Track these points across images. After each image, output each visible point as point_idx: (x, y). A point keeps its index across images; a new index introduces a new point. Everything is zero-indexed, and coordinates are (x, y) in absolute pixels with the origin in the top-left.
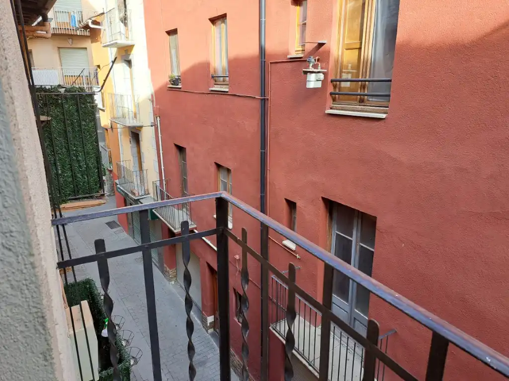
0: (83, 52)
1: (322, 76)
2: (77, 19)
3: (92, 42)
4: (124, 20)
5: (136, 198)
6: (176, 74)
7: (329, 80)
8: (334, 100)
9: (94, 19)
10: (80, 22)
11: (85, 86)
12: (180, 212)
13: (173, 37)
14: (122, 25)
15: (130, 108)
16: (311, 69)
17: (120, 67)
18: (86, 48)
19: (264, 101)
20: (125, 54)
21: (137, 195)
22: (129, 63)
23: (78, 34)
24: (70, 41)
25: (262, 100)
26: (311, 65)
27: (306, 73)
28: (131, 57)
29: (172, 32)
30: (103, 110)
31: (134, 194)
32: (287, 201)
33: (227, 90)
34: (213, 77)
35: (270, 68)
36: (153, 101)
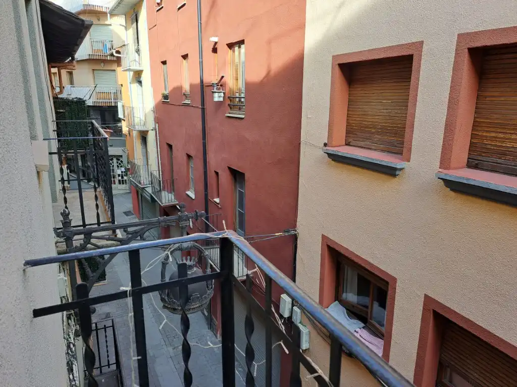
0: (112, 73)
1: (222, 95)
2: (109, 46)
3: (118, 67)
4: (138, 51)
5: (142, 187)
6: (166, 93)
7: (227, 97)
8: (231, 108)
9: (117, 49)
10: (110, 49)
11: (113, 101)
12: (170, 194)
13: (165, 66)
14: (137, 55)
15: (141, 118)
16: (215, 90)
17: (135, 86)
18: (115, 70)
19: (203, 110)
20: (138, 76)
21: (142, 184)
22: (140, 82)
23: (109, 59)
24: (102, 64)
25: (202, 108)
26: (215, 88)
27: (213, 92)
28: (141, 79)
29: (164, 63)
30: (124, 120)
31: (140, 183)
32: (215, 172)
33: (189, 103)
34: (184, 94)
35: (206, 89)
36: (154, 112)
